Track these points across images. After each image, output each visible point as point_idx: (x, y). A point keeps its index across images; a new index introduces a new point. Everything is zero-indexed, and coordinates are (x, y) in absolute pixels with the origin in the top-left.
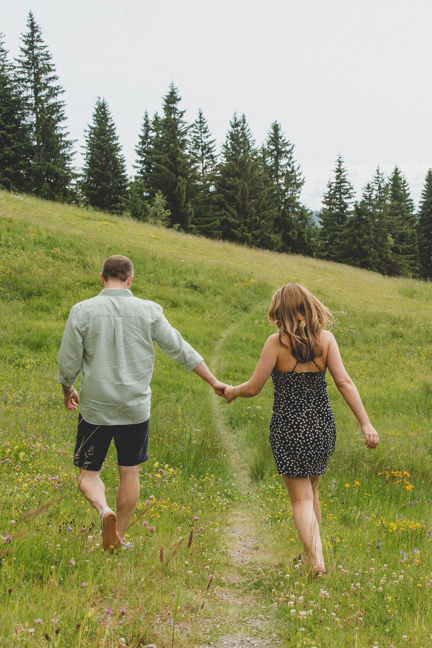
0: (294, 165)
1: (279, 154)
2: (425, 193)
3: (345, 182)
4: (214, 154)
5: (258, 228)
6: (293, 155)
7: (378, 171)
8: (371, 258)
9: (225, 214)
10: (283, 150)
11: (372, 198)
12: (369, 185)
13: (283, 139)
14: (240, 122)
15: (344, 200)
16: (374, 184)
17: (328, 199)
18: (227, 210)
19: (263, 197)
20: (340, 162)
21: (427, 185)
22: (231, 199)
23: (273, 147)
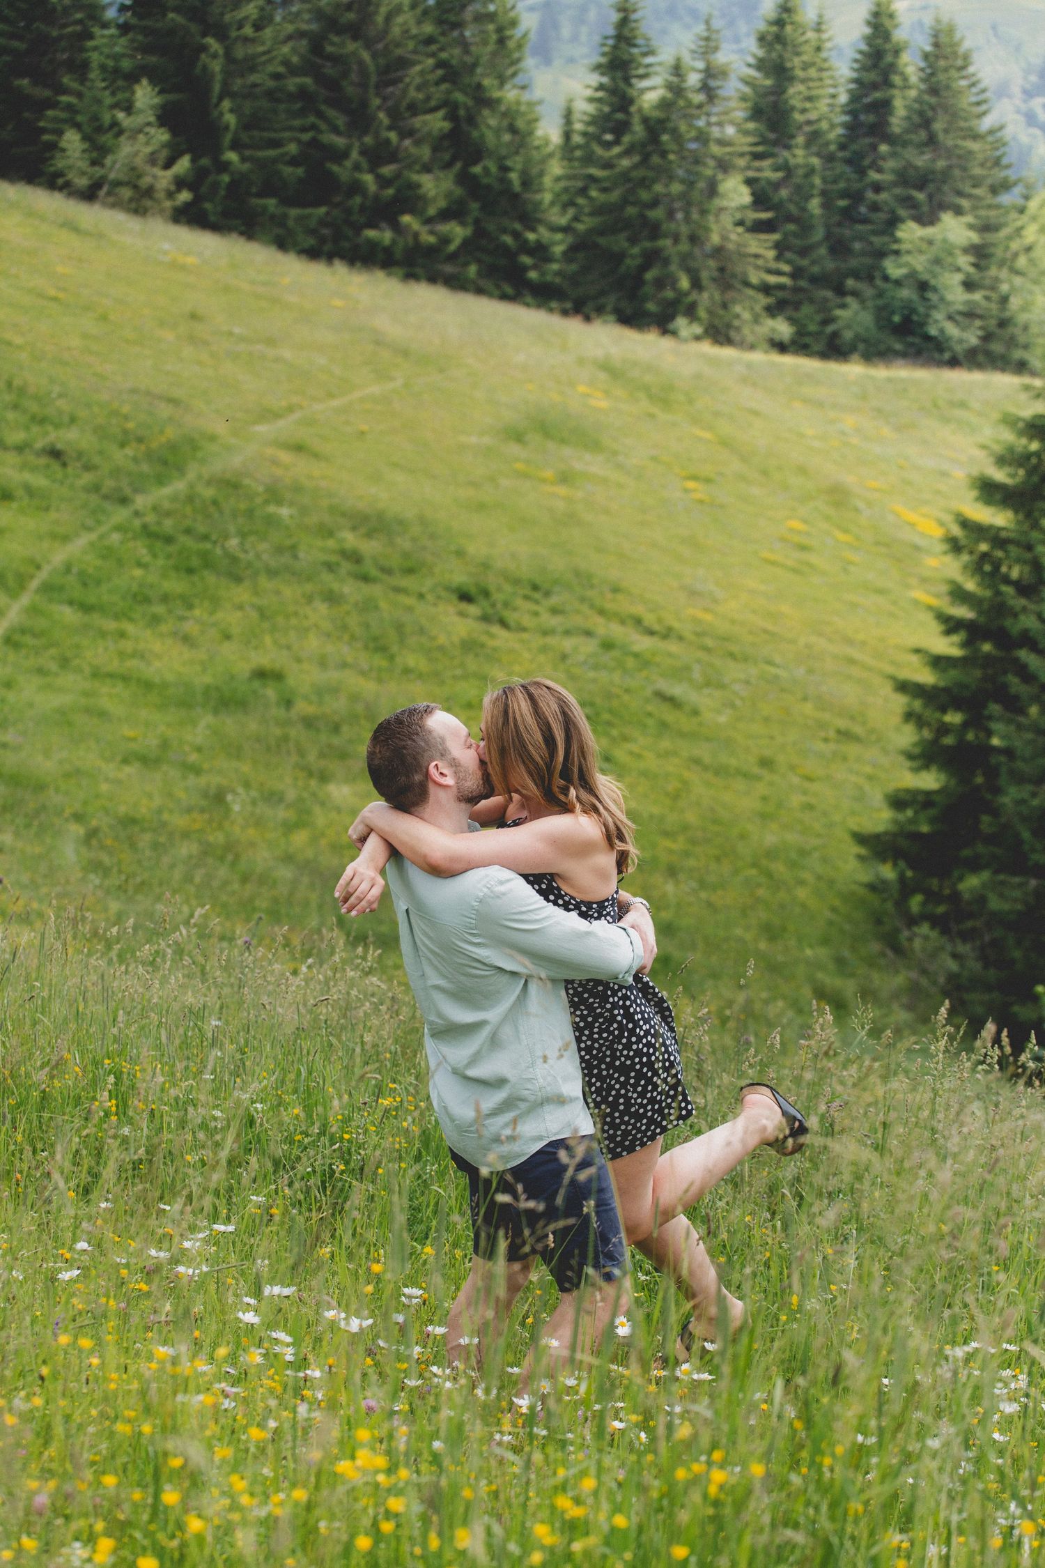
5: (393, 157)
9: (313, 127)
18: (320, 115)
19: (410, 83)
22: (333, 88)
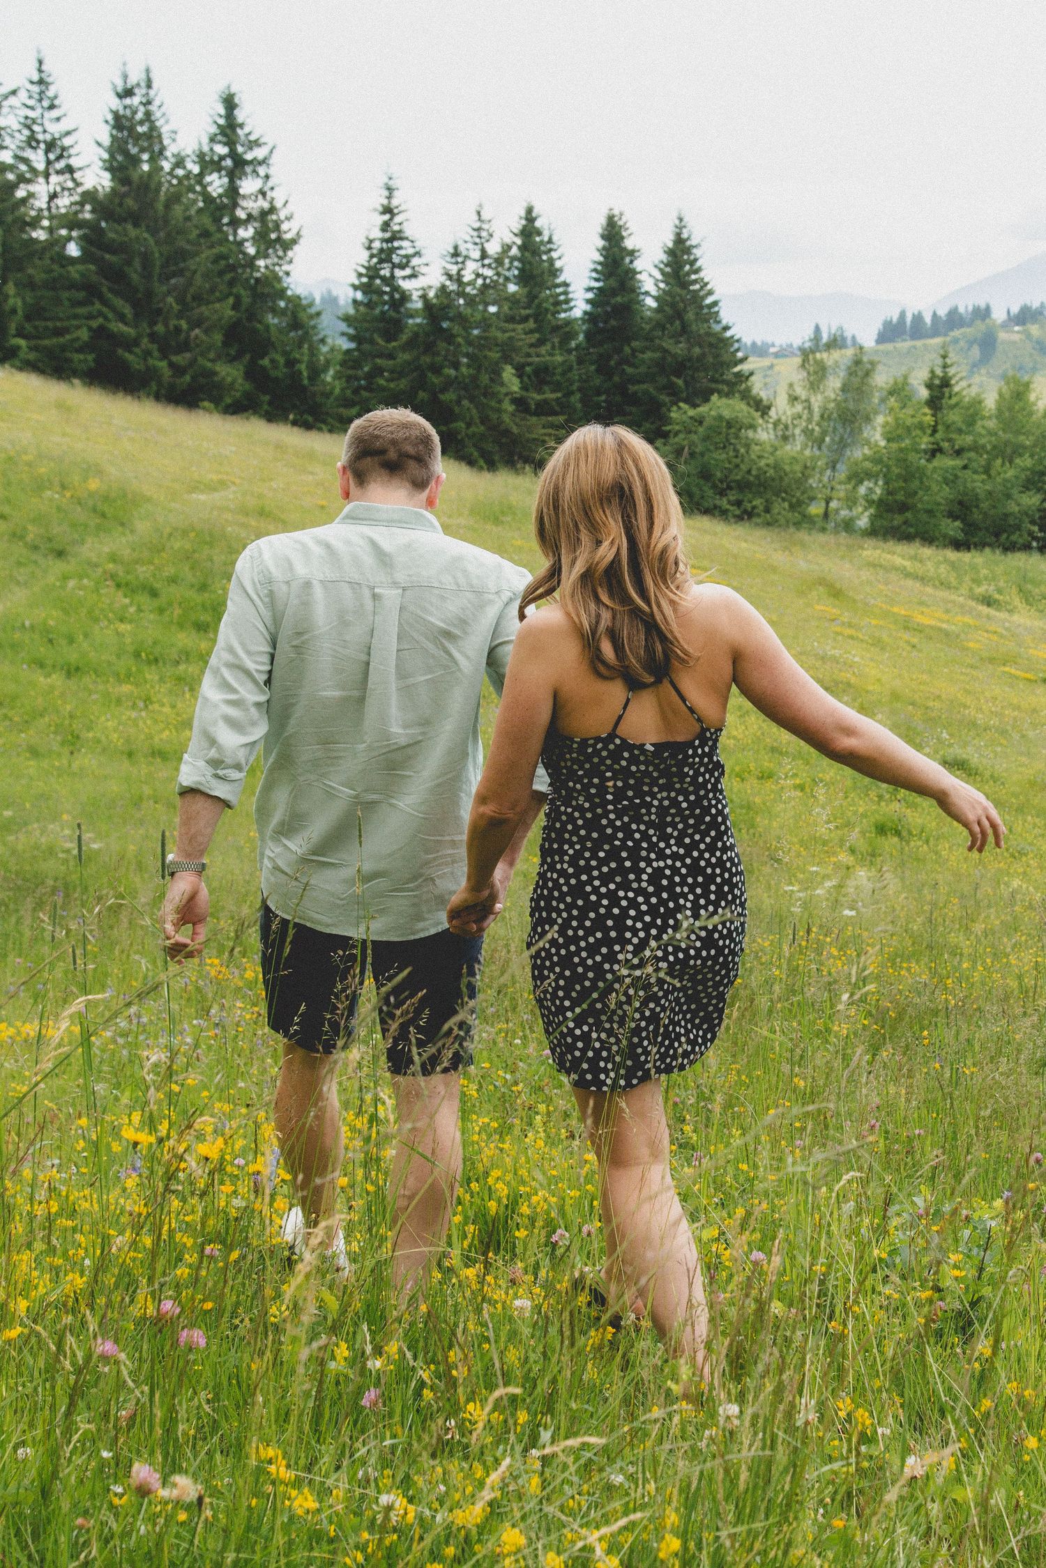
0: (274, 194)
1: (239, 167)
2: (599, 268)
3: (402, 239)
4: (74, 162)
5: (185, 346)
6: (271, 171)
7: (479, 213)
8: (461, 425)
9: (100, 313)
10: (249, 157)
11: (465, 280)
12: (456, 248)
13: (247, 130)
14: (138, 85)
15: (401, 283)
16: (470, 246)
17: (365, 280)
18: (105, 303)
19: (195, 272)
20: (390, 189)
21: (604, 248)
22: (117, 277)
23: (222, 150)
